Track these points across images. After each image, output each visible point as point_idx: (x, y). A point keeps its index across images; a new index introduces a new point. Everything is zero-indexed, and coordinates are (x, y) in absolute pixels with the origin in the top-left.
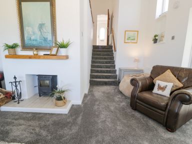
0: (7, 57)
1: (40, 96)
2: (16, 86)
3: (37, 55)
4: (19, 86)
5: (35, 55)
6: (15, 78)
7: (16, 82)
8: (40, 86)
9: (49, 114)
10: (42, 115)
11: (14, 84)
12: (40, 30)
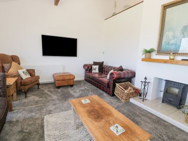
0: (143, 60)
1: (163, 102)
2: (145, 86)
3: (173, 59)
4: (147, 86)
5: (170, 59)
6: (146, 78)
7: (145, 83)
8: (166, 92)
9: (176, 127)
10: (168, 124)
11: (144, 83)
12: (183, 33)
